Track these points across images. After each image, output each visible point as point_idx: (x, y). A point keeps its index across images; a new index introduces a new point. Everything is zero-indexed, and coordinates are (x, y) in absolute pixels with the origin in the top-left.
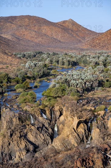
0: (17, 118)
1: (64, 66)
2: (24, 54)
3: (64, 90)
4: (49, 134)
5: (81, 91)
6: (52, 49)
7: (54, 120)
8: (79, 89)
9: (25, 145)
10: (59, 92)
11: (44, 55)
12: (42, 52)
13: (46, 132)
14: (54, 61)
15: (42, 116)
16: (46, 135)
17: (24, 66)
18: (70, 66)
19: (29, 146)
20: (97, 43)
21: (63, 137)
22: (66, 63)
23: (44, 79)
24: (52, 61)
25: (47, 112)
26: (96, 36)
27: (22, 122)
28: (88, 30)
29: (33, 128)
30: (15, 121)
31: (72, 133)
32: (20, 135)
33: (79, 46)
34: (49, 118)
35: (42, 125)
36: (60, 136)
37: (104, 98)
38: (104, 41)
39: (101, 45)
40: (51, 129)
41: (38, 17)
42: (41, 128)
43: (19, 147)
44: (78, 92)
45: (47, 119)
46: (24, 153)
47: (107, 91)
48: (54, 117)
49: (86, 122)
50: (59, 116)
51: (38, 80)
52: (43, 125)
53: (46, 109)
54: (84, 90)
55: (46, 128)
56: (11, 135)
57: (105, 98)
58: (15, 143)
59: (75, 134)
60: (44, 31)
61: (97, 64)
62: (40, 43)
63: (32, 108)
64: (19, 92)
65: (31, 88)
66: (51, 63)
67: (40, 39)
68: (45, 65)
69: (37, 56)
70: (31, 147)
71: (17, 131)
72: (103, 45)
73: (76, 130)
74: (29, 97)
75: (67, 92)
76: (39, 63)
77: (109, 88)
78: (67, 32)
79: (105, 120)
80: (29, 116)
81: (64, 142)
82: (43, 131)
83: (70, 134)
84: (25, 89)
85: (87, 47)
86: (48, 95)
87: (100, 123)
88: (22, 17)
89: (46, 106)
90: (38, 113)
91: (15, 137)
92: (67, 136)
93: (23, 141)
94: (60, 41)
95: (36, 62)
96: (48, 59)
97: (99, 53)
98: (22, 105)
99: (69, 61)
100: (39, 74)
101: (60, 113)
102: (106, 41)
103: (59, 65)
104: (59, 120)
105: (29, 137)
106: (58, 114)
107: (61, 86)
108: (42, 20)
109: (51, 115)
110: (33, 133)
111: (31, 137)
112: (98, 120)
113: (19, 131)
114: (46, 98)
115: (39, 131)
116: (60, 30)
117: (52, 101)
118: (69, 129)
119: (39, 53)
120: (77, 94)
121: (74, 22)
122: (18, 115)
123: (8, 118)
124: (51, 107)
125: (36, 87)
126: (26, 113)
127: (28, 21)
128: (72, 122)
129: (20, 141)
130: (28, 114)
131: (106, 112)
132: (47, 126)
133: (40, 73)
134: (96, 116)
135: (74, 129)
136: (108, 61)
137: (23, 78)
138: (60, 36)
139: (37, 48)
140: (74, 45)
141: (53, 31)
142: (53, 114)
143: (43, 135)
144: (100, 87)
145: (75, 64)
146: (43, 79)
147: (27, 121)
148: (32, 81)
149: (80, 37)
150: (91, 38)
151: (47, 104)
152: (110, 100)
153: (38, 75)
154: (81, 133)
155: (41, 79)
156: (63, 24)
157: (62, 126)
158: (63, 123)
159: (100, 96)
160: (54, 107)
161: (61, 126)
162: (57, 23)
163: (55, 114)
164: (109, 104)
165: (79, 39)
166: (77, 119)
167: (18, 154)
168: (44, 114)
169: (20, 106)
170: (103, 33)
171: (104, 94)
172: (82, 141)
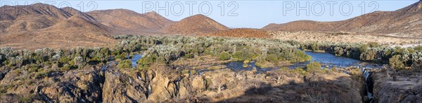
0: (119, 79)
2: (119, 37)
3: (154, 59)
4: (144, 92)
5: (168, 59)
6: (140, 33)
7: (148, 81)
8: (166, 58)
9: (125, 100)
10: (151, 60)
11: (134, 37)
12: (132, 35)
13: (142, 90)
14: (142, 41)
16: (142, 93)
17: (120, 44)
19: (129, 101)
22: (152, 42)
23: (137, 52)
25: (142, 75)
26: (173, 24)
27: (123, 82)
29: (131, 87)
30: (117, 81)
31: (164, 91)
32: (122, 92)
33: (160, 31)
34: (144, 80)
35: (138, 85)
36: (155, 93)
40: (146, 88)
41: (129, 10)
42: (138, 87)
43: (120, 101)
44: (166, 60)
45: (142, 80)
47: (187, 61)
48: (148, 79)
49: (175, 82)
50: (151, 78)
51: (132, 53)
52: (140, 85)
53: (141, 73)
54: (170, 59)
56: (114, 92)
57: (187, 65)
58: (118, 98)
59: (167, 91)
60: (133, 20)
61: (176, 42)
62: (131, 29)
63: (130, 72)
64: (118, 61)
66: (140, 42)
67: (130, 26)
68: (136, 43)
69: (128, 38)
71: (119, 89)
72: (179, 30)
73: (167, 88)
74: (126, 64)
75: (157, 60)
76: (132, 41)
77: (189, 58)
78: (150, 21)
79: (190, 81)
80: (128, 78)
81: (158, 98)
82: (139, 90)
83: (162, 91)
84: (122, 59)
85: (167, 32)
86: (141, 63)
87: (186, 83)
88: (117, 10)
89: (141, 71)
90: (135, 76)
91: (117, 94)
92: (160, 93)
93: (123, 97)
94: (145, 28)
95: (129, 41)
96: (137, 39)
98: (121, 70)
99: (154, 41)
103: (147, 44)
104: (152, 81)
106: (151, 76)
107: (152, 56)
108: (132, 12)
109: (146, 78)
111: (129, 93)
112: (185, 81)
114: (139, 65)
115: (136, 89)
116: (146, 19)
117: (146, 67)
118: (162, 88)
119: (130, 36)
120: (165, 62)
122: (119, 77)
123: (111, 80)
124: (145, 71)
125: (131, 58)
126: (125, 76)
127: (121, 13)
128: (164, 82)
129: (121, 97)
130: (127, 76)
131: (190, 74)
132: (142, 86)
133: (133, 48)
135: (165, 87)
137: (120, 51)
138: (145, 24)
139: (128, 33)
140: (156, 30)
141: (140, 20)
143: (140, 92)
144: (182, 57)
145: (159, 43)
147: (126, 82)
148: (127, 53)
149: (161, 25)
150: (169, 25)
151: (141, 69)
154: (171, 90)
155: (134, 52)
156: (148, 15)
157: (155, 86)
158: (156, 84)
159: (182, 64)
160: (147, 71)
166: (168, 80)
168: (140, 76)
171: (186, 63)
172: (172, 97)
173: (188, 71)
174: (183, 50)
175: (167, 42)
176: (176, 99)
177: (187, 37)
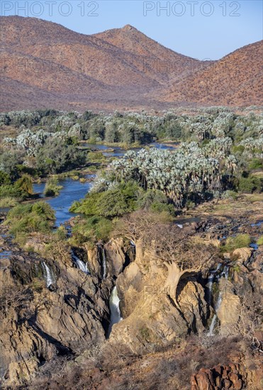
0: (8, 271)
1: (120, 144)
2: (8, 118)
3: (130, 197)
4: (97, 313)
5: (179, 199)
6: (82, 103)
7: (109, 275)
8: (171, 195)
9: (31, 343)
10: (118, 203)
11: (63, 118)
12: (57, 110)
13: (89, 308)
14: (91, 131)
15: (75, 266)
16: (91, 316)
17: (13, 144)
18: (136, 143)
19: (44, 346)
20: (200, 87)
21: (139, 320)
22: (126, 137)
24: (86, 132)
25: (89, 254)
26: (196, 70)
27: (23, 282)
28: (176, 53)
29: (52, 296)
31: (164, 309)
32: (19, 316)
33: (154, 94)
34: (94, 271)
35: (77, 288)
36: (130, 319)
37: (241, 217)
38: (220, 82)
39: (213, 92)
40: (103, 299)
41: (42, 20)
42: (74, 298)
43: (15, 349)
44: (171, 201)
45: (89, 274)
46: (32, 364)
47: (247, 201)
48: (110, 269)
49: (200, 279)
50: (122, 266)
51: (54, 177)
52: (81, 291)
53: (86, 246)
54: (185, 196)
55: (88, 298)
57: (245, 216)
58: (5, 337)
59: (174, 310)
60: (58, 57)
62: (49, 89)
63: (46, 245)
64: (7, 206)
65: (37, 197)
66: (84, 136)
67: (49, 78)
68: (70, 141)
69: (42, 121)
70: (49, 349)
71: (9, 304)
72: (218, 93)
73: (175, 300)
74: (35, 217)
76: (53, 134)
77: (252, 193)
78: (119, 59)
79: (253, 272)
80: (40, 265)
81: (143, 333)
82: (80, 306)
83: (158, 312)
84: (20, 199)
85: (175, 99)
86: (87, 213)
87: (239, 280)
89: (86, 239)
90: (64, 258)
91: (4, 322)
92: (150, 317)
93: (25, 334)
94: (101, 84)
95: (45, 133)
96: (74, 127)
97: (210, 112)
98: (19, 238)
99: (132, 131)
100: (57, 161)
101: (124, 257)
102: (224, 81)
103: (106, 142)
104: (125, 277)
105: (42, 321)
106: (119, 259)
107: (124, 187)
108: (54, 28)
109: (101, 264)
110: (54, 313)
111: (48, 323)
112: (236, 273)
113: (15, 305)
114: (81, 219)
115: (69, 304)
116: (102, 53)
117: (102, 226)
118: (156, 298)
119: (48, 113)
120: (166, 208)
121: (139, 32)
122: (9, 263)
124: (100, 242)
125: (50, 194)
126: (31, 258)
127: (14, 30)
128: (163, 277)
129: (18, 333)
130: (37, 260)
131: (254, 251)
132: (90, 291)
133: (57, 158)
134: (226, 263)
135: (169, 296)
136: (236, 129)
137: (12, 172)
138: (101, 70)
139: (42, 103)
140: (139, 92)
141: (82, 57)
142: (107, 260)
143: (82, 315)
144: (227, 191)
145: (146, 139)
146: (66, 174)
147: (35, 280)
148: (36, 179)
149: (155, 73)
150: (183, 74)
151: (87, 233)
152: (258, 222)
153: (54, 164)
154: (190, 307)
155: (62, 175)
156: (110, 40)
157: (134, 290)
158: (137, 284)
159: (229, 213)
160: (108, 240)
161: (130, 291)
162: (92, 37)
163: (112, 261)
164: (259, 232)
165: (153, 77)
166: (178, 270)
167: (13, 367)
168: (82, 260)
169: (13, 241)
170: (217, 61)
171: (242, 209)
172: (192, 329)
173: (245, 238)
174: (230, 163)
175: (177, 134)
176: (205, 338)
177: (246, 114)
